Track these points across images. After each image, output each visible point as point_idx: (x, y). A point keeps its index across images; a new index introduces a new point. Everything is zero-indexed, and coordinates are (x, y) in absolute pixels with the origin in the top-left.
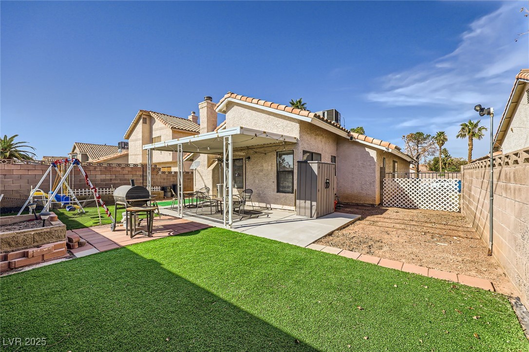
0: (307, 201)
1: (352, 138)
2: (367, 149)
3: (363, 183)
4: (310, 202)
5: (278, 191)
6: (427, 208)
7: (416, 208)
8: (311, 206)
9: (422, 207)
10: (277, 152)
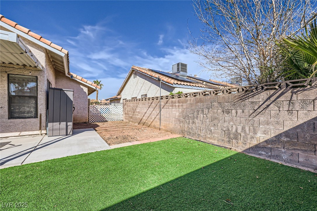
0: (62, 123)
1: (72, 76)
2: (81, 87)
3: (78, 109)
4: (65, 123)
5: (10, 118)
6: (111, 120)
7: (106, 121)
8: (67, 126)
9: (109, 120)
10: (8, 75)
